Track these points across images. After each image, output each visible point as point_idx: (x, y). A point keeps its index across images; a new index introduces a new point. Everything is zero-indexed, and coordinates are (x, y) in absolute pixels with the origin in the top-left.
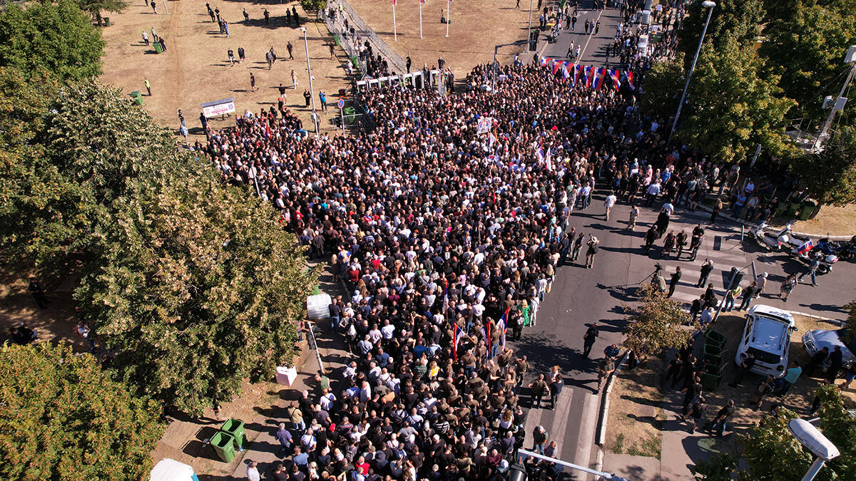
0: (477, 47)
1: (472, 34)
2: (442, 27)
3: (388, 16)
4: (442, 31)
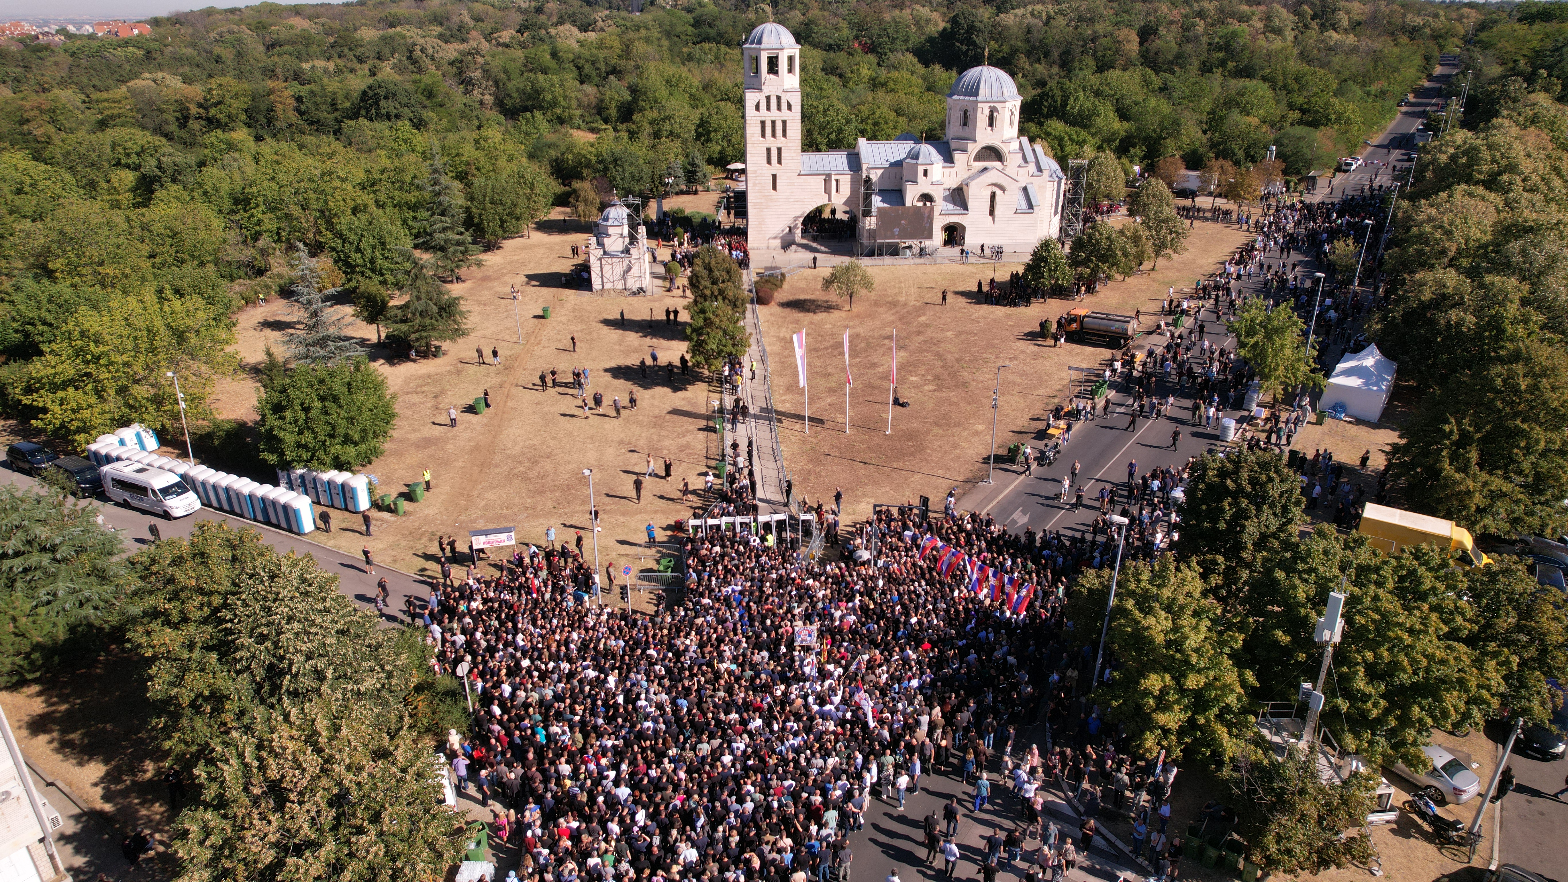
0: (922, 461)
1: (929, 433)
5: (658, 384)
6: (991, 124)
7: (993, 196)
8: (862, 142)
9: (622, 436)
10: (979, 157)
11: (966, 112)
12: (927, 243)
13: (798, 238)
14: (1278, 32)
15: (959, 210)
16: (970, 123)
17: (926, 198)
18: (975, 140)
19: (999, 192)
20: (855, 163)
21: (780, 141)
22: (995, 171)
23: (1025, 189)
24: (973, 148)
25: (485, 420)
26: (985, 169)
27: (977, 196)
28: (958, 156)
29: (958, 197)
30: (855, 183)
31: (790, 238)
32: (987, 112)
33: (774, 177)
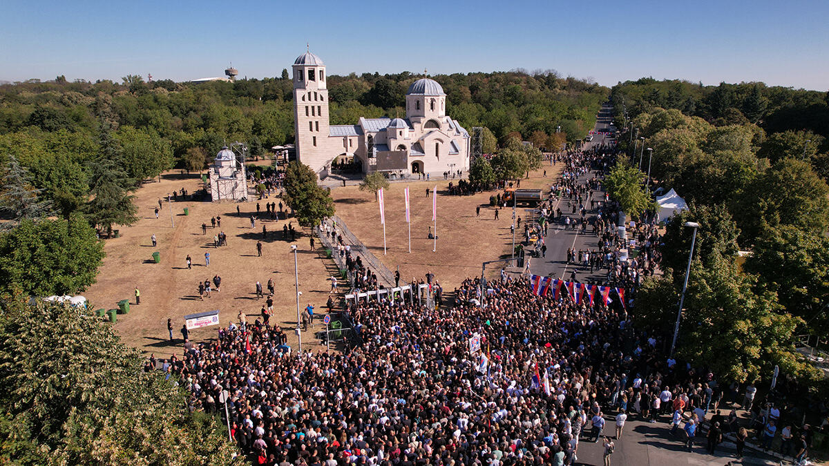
0: (464, 261)
1: (459, 249)
2: (429, 242)
3: (379, 232)
4: (429, 246)
5: (275, 240)
6: (432, 108)
7: (437, 145)
8: (362, 119)
9: (264, 265)
10: (426, 126)
11: (418, 102)
12: (404, 172)
13: (330, 174)
14: (533, 88)
15: (420, 154)
16: (421, 107)
17: (402, 147)
18: (424, 117)
19: (440, 143)
20: (360, 130)
21: (317, 118)
22: (436, 134)
23: (452, 142)
24: (424, 121)
25: (162, 266)
26: (431, 132)
27: (429, 146)
28: (416, 125)
29: (418, 147)
30: (361, 141)
31: (325, 173)
32: (430, 101)
33: (314, 138)
